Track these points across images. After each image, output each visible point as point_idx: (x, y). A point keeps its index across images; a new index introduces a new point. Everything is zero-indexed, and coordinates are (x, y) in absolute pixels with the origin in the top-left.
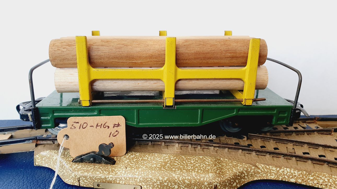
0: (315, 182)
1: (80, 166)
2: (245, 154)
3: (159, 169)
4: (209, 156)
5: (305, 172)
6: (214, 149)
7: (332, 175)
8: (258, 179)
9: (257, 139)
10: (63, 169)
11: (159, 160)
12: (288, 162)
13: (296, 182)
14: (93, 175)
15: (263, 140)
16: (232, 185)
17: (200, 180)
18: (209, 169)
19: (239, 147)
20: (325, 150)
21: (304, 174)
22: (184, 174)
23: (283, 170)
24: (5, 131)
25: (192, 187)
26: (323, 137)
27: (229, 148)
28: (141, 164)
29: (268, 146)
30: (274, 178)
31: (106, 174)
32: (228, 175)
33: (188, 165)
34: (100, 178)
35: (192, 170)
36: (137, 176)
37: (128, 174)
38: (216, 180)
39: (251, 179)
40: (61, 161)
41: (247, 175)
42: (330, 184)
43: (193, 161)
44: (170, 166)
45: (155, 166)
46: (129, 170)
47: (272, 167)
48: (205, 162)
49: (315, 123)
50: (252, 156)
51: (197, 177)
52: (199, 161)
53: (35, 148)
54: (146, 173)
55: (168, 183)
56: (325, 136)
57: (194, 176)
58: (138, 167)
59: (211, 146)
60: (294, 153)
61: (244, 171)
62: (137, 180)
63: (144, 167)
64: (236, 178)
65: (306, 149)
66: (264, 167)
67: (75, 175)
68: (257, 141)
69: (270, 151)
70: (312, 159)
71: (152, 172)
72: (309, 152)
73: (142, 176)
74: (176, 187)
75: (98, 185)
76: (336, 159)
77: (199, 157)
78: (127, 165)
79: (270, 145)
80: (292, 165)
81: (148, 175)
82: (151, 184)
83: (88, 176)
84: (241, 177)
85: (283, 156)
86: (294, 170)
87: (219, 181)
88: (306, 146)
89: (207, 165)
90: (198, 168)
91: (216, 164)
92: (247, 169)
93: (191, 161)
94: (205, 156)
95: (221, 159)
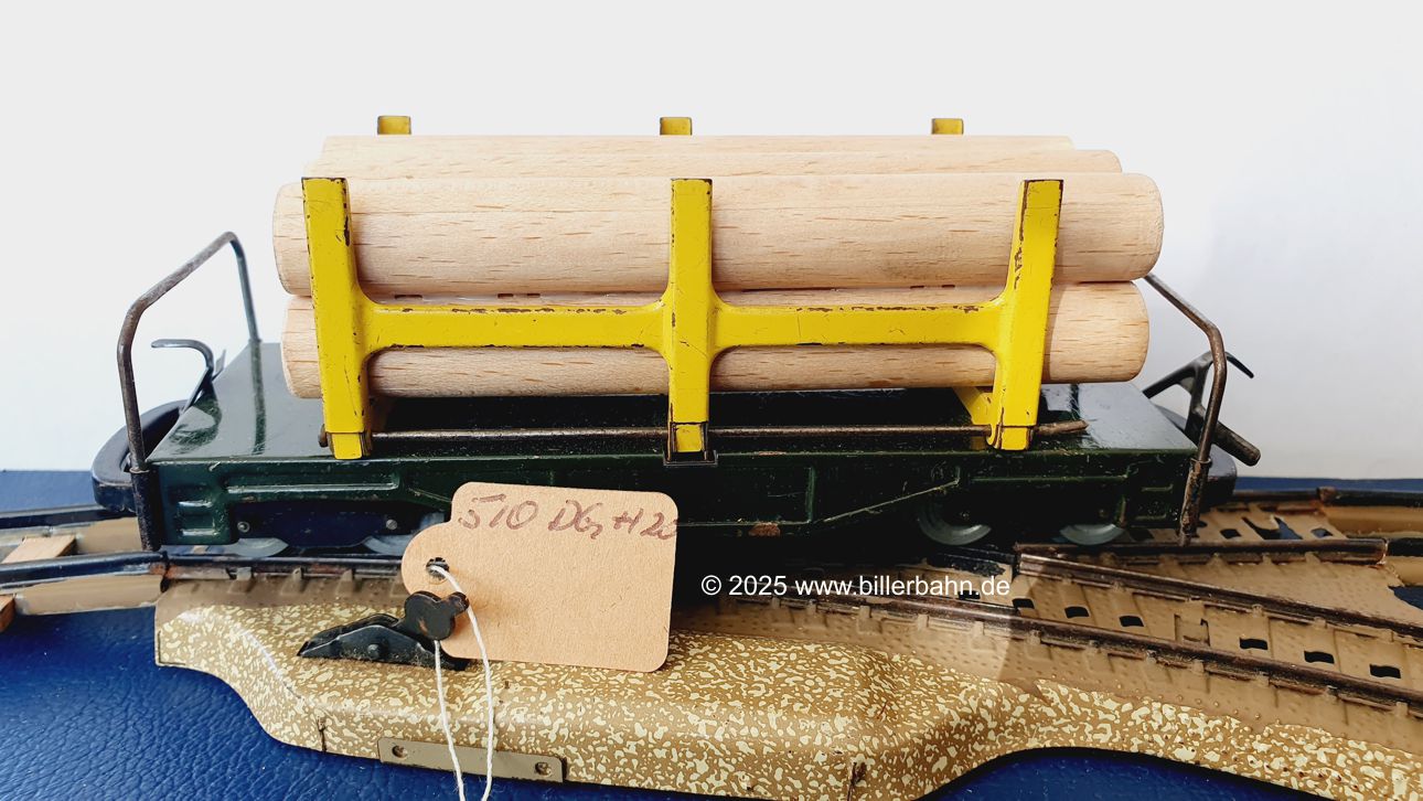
0: (1278, 763)
1: (327, 671)
2: (995, 638)
3: (638, 693)
4: (845, 644)
5: (1234, 722)
6: (871, 617)
7: (1345, 738)
8: (1042, 746)
9: (1056, 577)
10: (262, 684)
12: (1170, 680)
13: (1198, 763)
14: (374, 712)
15: (1079, 581)
16: (930, 766)
17: (796, 741)
18: (838, 700)
19: (972, 612)
20: (1335, 630)
21: (1232, 731)
22: (732, 718)
23: (1149, 712)
24: (50, 525)
25: (767, 770)
26: (1337, 572)
27: (931, 613)
28: (568, 671)
29: (1098, 608)
30: (1110, 744)
31: (427, 709)
32: (914, 725)
33: (756, 678)
34: (403, 721)
35: (769, 701)
36: (548, 717)
37: (514, 711)
38: (862, 745)
39: (1013, 745)
40: (256, 650)
41: (998, 726)
42: (1335, 774)
43: (778, 663)
44: (683, 682)
45: (623, 682)
46: (516, 694)
47: (1102, 697)
48: (826, 669)
49: (1316, 513)
50: (1025, 650)
51: (785, 731)
53: (159, 597)
54: (583, 710)
55: (669, 749)
56: (1350, 571)
57: (774, 726)
58: (553, 682)
59: (858, 604)
60: (1202, 643)
61: (983, 712)
62: (547, 735)
63: (577, 686)
64: (946, 736)
65: (1255, 624)
66: (1071, 696)
67: (308, 706)
68: (1053, 586)
69: (1102, 631)
70: (1271, 670)
71: (607, 706)
72: (1267, 640)
73: (566, 720)
74: (702, 767)
75: (396, 751)
76: (1377, 671)
77: (803, 649)
78: (512, 676)
79: (1107, 606)
80: (1187, 691)
81: (590, 716)
82: (603, 752)
83: (358, 715)
84: (969, 735)
85: (1152, 652)
86: (1191, 714)
87: (873, 750)
88: (1257, 612)
89: (831, 684)
90: (793, 695)
91: (867, 677)
92: (996, 701)
93: (768, 664)
94: (829, 644)
95: (894, 660)
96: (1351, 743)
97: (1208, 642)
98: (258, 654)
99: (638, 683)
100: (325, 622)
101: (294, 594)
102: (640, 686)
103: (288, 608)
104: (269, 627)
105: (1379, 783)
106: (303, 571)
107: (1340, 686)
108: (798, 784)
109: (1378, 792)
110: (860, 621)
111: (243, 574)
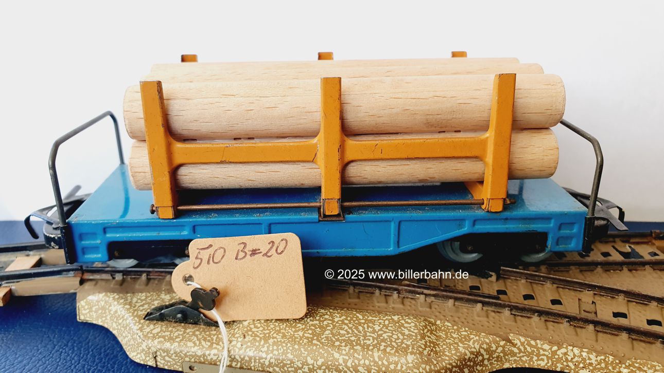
1: (157, 328)
2: (489, 312)
3: (309, 341)
4: (413, 315)
5: (611, 358)
6: (426, 300)
8: (511, 367)
9: (518, 278)
10: (127, 333)
11: (311, 323)
12: (577, 334)
14: (180, 349)
15: (530, 281)
17: (388, 367)
18: (409, 346)
19: (476, 298)
20: (662, 307)
21: (610, 362)
22: (356, 355)
23: (566, 351)
24: (28, 251)
26: (662, 276)
27: (456, 299)
28: (275, 330)
29: (539, 295)
30: (546, 367)
31: (206, 348)
32: (447, 358)
33: (368, 334)
34: (194, 354)
35: (374, 346)
36: (264, 353)
37: (248, 349)
38: (421, 369)
39: (497, 367)
40: (124, 315)
41: (489, 357)
43: (379, 326)
44: (331, 336)
45: (302, 336)
46: (249, 341)
47: (542, 343)
48: (403, 329)
49: (650, 243)
50: (503, 318)
51: (382, 362)
52: (392, 327)
53: (78, 288)
55: (325, 370)
57: (377, 359)
58: (267, 335)
59: (419, 294)
60: (593, 314)
61: (482, 351)
63: (279, 337)
64: (463, 363)
65: (620, 304)
66: (526, 342)
67: (148, 345)
68: (517, 283)
69: (541, 309)
70: (630, 331)
71: (293, 348)
72: (627, 313)
73: (275, 355)
75: (191, 368)
77: (392, 318)
78: (247, 332)
79: (544, 294)
80: (586, 341)
81: (284, 353)
82: (292, 371)
83: (172, 350)
84: (474, 362)
85: (567, 320)
86: (588, 353)
87: (426, 371)
88: (621, 298)
89: (406, 337)
90: (386, 343)
91: (424, 333)
92: (489, 345)
93: (374, 327)
94: (405, 315)
95: (437, 323)
97: (596, 313)
98: (125, 318)
99: (309, 336)
100: (157, 302)
101: (142, 287)
102: (311, 338)
103: (140, 294)
104: (130, 304)
106: (147, 275)
110: (420, 302)
111: (119, 277)
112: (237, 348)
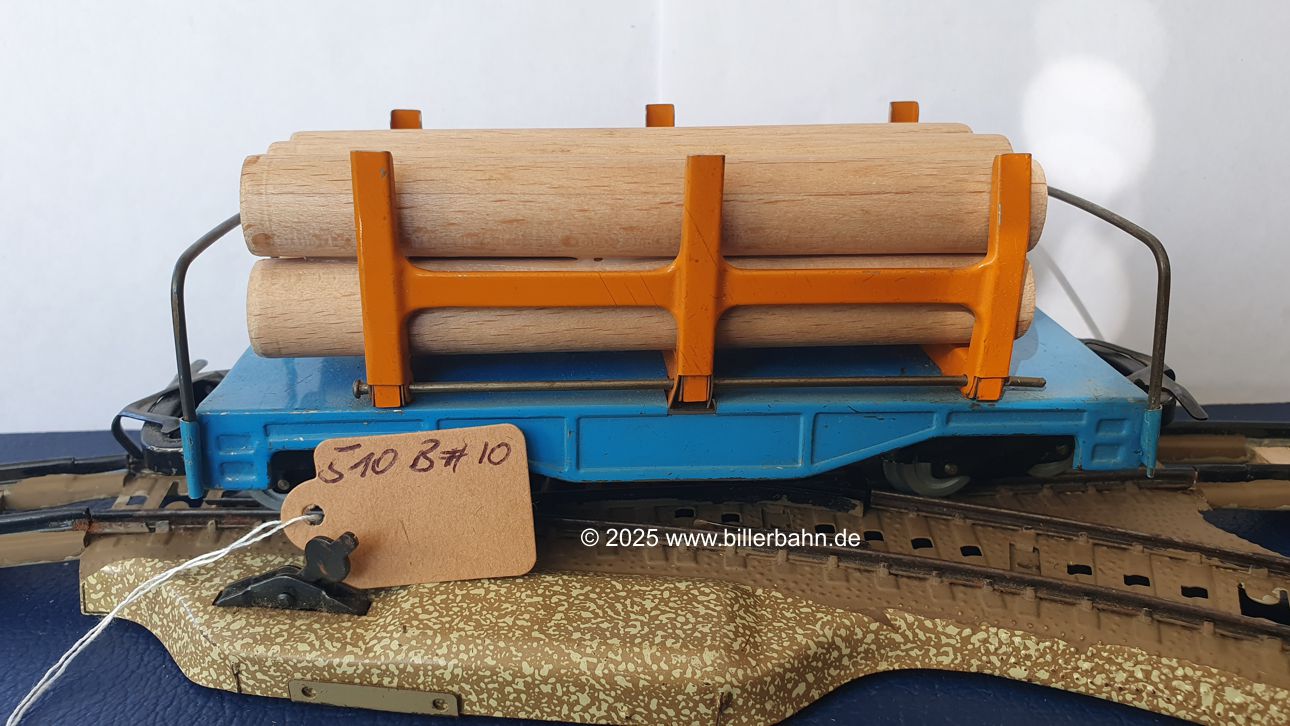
0: (1100, 679)
1: (240, 619)
2: (850, 570)
3: (525, 634)
4: (714, 580)
5: (1062, 644)
6: (736, 553)
7: (1159, 656)
8: (891, 669)
9: (903, 511)
10: (180, 631)
11: (528, 600)
12: (1005, 606)
13: (1029, 680)
14: (284, 657)
15: (924, 514)
16: (790, 692)
17: (668, 674)
18: (706, 634)
20: (1151, 554)
21: (1060, 652)
22: (611, 655)
23: (986, 636)
25: (643, 701)
26: (1155, 500)
28: (461, 615)
29: (941, 539)
30: (952, 665)
31: (332, 653)
32: (775, 655)
33: (633, 616)
34: (311, 665)
35: (644, 638)
36: (443, 658)
37: (412, 653)
38: (728, 676)
39: (865, 669)
40: (175, 600)
41: (851, 652)
42: (1150, 688)
43: (652, 601)
44: (565, 622)
45: (511, 624)
46: (414, 638)
47: (944, 623)
48: (696, 605)
50: (875, 581)
51: (659, 666)
52: (675, 602)
53: (82, 550)
55: (554, 684)
56: (1165, 498)
57: (649, 661)
58: (447, 626)
60: (1034, 570)
61: (838, 641)
62: (443, 674)
63: (469, 628)
64: (805, 664)
65: (1079, 550)
66: (916, 623)
67: (223, 653)
68: (901, 519)
69: (943, 563)
70: (1093, 595)
71: (496, 647)
72: (1092, 566)
73: (460, 660)
74: (585, 700)
75: (305, 692)
76: (1188, 592)
77: (676, 587)
78: (409, 621)
79: (950, 537)
80: (1020, 616)
81: (480, 656)
82: (494, 689)
83: (269, 660)
84: (825, 662)
85: (988, 581)
86: (1023, 637)
87: (738, 680)
88: (1082, 540)
89: (700, 619)
90: (665, 631)
91: (733, 612)
92: (850, 630)
93: (644, 603)
94: (699, 581)
95: (757, 594)
96: (1164, 661)
97: (1039, 568)
98: (176, 604)
99: (525, 624)
100: (238, 572)
101: (209, 543)
102: (527, 627)
104: (185, 577)
105: (1188, 696)
106: (216, 522)
107: (1154, 608)
108: (671, 713)
109: (1189, 704)
110: (728, 558)
111: (162, 528)
112: (392, 650)
